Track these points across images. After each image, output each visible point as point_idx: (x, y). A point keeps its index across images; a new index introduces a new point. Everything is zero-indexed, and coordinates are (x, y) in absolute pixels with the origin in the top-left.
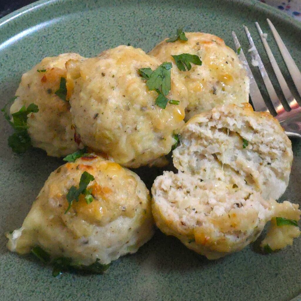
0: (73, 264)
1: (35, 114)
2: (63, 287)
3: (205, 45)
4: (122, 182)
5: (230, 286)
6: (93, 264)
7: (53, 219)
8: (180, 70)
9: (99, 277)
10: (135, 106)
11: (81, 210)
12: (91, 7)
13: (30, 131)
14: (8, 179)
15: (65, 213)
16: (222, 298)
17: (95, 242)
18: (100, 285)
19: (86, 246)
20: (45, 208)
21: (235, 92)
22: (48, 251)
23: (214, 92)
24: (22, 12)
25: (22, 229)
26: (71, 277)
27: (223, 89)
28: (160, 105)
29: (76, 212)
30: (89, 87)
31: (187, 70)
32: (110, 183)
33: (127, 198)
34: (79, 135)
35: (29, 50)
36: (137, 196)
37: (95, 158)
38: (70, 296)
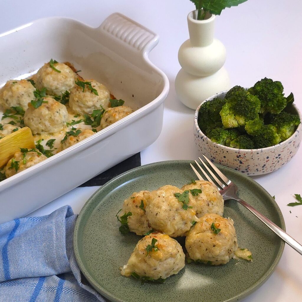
0: (149, 279)
1: (131, 216)
2: (146, 289)
3: (204, 185)
4: (170, 243)
5: (218, 286)
6: (159, 279)
7: (141, 260)
8: (193, 196)
9: (161, 285)
10: (173, 209)
11: (153, 255)
12: (153, 172)
13: (129, 224)
14: (120, 246)
15: (146, 256)
16: (216, 292)
17: (159, 269)
18: (162, 288)
19: (155, 270)
20: (137, 255)
21: (217, 205)
22: (139, 274)
23: (208, 205)
24: (123, 175)
25: (127, 265)
26: (149, 285)
27: (212, 204)
28: (184, 208)
29: (151, 256)
30: (153, 202)
31: (196, 196)
32: (165, 243)
33: (173, 250)
34: (150, 224)
35: (126, 191)
36: (177, 249)
37: (158, 233)
38: (149, 292)
